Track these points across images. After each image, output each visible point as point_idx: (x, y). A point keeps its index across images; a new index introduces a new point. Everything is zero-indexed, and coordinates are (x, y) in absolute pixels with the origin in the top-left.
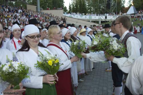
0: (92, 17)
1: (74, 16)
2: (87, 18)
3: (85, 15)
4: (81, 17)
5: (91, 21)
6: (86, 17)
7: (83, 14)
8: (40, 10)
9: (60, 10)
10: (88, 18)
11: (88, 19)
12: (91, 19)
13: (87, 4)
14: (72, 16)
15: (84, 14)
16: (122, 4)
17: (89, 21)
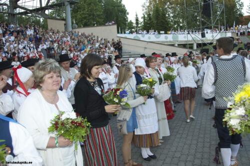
0: (178, 37)
1: (143, 37)
2: (168, 40)
3: (166, 33)
4: (157, 38)
5: (177, 45)
6: (166, 38)
7: (161, 32)
8: (73, 28)
9: (110, 25)
10: (172, 40)
11: (170, 42)
12: (178, 41)
13: (171, 15)
14: (140, 36)
15: (163, 32)
16: (238, 9)
17: (173, 45)
